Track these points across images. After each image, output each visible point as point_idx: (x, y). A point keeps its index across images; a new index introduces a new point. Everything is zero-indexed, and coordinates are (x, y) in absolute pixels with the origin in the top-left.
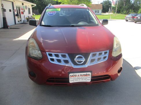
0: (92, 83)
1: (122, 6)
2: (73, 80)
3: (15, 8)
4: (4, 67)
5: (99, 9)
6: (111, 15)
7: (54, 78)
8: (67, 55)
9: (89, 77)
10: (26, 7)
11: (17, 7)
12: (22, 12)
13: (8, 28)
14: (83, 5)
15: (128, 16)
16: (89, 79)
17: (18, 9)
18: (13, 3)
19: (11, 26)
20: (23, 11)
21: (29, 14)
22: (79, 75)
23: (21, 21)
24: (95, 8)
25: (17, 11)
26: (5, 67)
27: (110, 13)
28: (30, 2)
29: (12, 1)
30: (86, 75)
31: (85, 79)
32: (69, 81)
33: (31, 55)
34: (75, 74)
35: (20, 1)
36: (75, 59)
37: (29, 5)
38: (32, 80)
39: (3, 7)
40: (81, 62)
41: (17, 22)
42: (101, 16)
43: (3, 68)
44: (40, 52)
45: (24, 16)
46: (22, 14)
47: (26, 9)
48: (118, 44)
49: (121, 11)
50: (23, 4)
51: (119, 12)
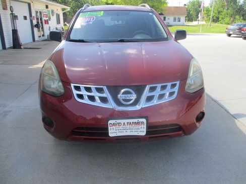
0: (150, 138)
1: (222, 9)
2: (114, 131)
3: (34, 14)
4: (7, 112)
5: (180, 14)
6: (203, 25)
7: (83, 128)
8: (105, 88)
9: (142, 126)
10: (53, 12)
11: (37, 12)
12: (45, 20)
13: (21, 48)
14: (145, 6)
15: (230, 27)
16: (142, 130)
17: (39, 14)
18: (29, 5)
19: (27, 44)
20: (48, 19)
21: (58, 24)
22: (126, 124)
23: (43, 35)
24: (173, 14)
25: (38, 19)
26: (10, 111)
27: (200, 23)
28: (60, 3)
29: (29, 2)
30: (138, 123)
31: (136, 130)
32: (108, 133)
33: (47, 89)
34: (118, 121)
35: (43, 2)
36: (119, 96)
37: (58, 8)
38: (48, 131)
39: (12, 12)
40: (130, 100)
41: (37, 38)
42: (184, 27)
43: (5, 114)
44: (60, 84)
45: (50, 27)
46: (45, 23)
47: (53, 15)
48: (197, 71)
49: (220, 19)
50: (47, 7)
51: (216, 20)
